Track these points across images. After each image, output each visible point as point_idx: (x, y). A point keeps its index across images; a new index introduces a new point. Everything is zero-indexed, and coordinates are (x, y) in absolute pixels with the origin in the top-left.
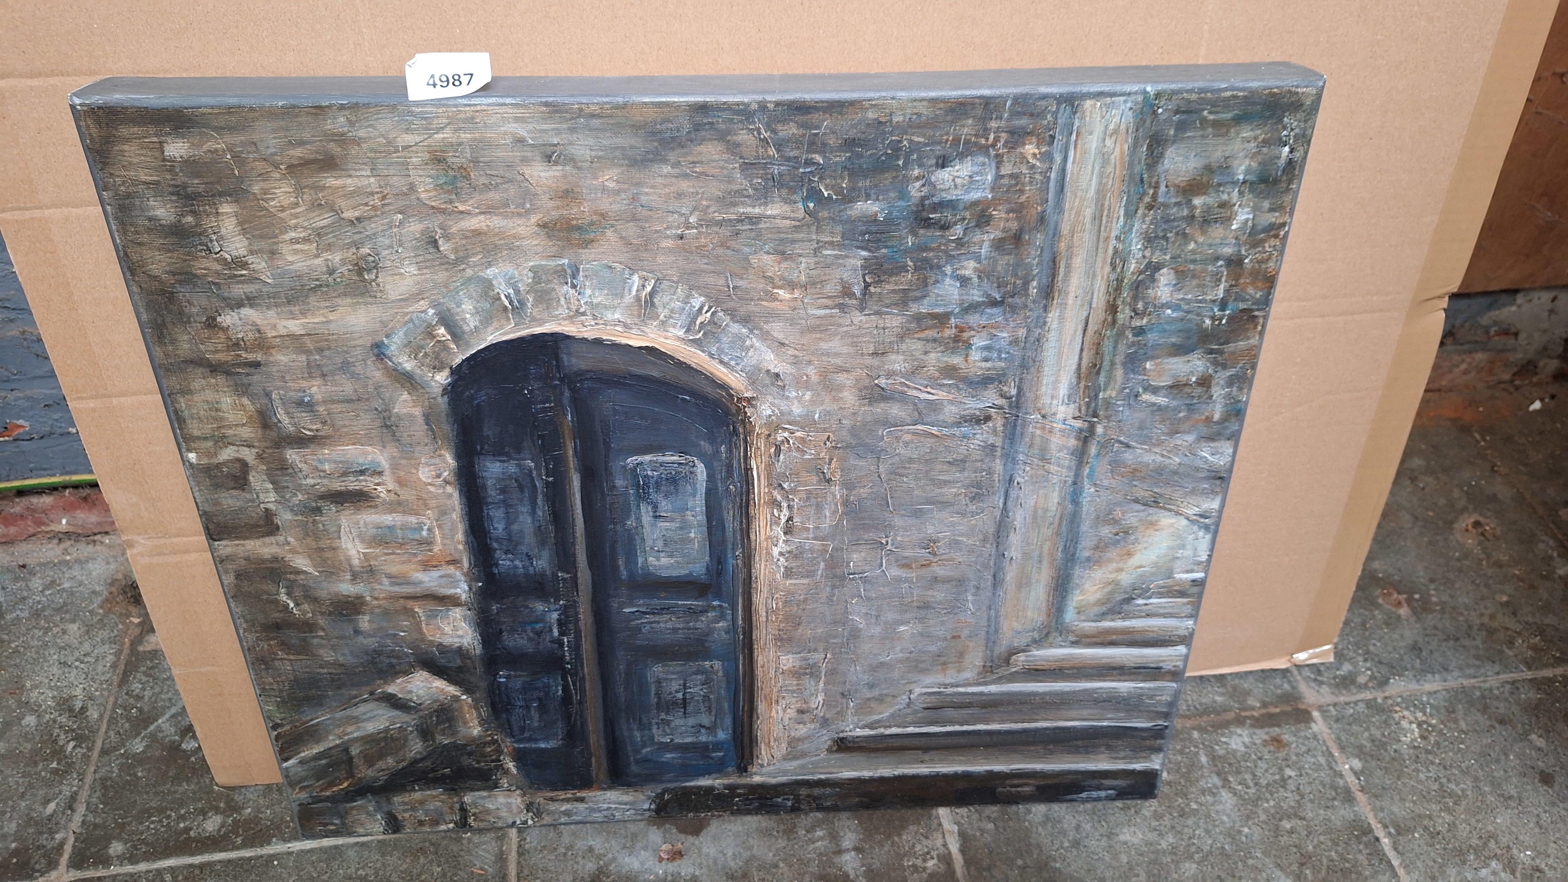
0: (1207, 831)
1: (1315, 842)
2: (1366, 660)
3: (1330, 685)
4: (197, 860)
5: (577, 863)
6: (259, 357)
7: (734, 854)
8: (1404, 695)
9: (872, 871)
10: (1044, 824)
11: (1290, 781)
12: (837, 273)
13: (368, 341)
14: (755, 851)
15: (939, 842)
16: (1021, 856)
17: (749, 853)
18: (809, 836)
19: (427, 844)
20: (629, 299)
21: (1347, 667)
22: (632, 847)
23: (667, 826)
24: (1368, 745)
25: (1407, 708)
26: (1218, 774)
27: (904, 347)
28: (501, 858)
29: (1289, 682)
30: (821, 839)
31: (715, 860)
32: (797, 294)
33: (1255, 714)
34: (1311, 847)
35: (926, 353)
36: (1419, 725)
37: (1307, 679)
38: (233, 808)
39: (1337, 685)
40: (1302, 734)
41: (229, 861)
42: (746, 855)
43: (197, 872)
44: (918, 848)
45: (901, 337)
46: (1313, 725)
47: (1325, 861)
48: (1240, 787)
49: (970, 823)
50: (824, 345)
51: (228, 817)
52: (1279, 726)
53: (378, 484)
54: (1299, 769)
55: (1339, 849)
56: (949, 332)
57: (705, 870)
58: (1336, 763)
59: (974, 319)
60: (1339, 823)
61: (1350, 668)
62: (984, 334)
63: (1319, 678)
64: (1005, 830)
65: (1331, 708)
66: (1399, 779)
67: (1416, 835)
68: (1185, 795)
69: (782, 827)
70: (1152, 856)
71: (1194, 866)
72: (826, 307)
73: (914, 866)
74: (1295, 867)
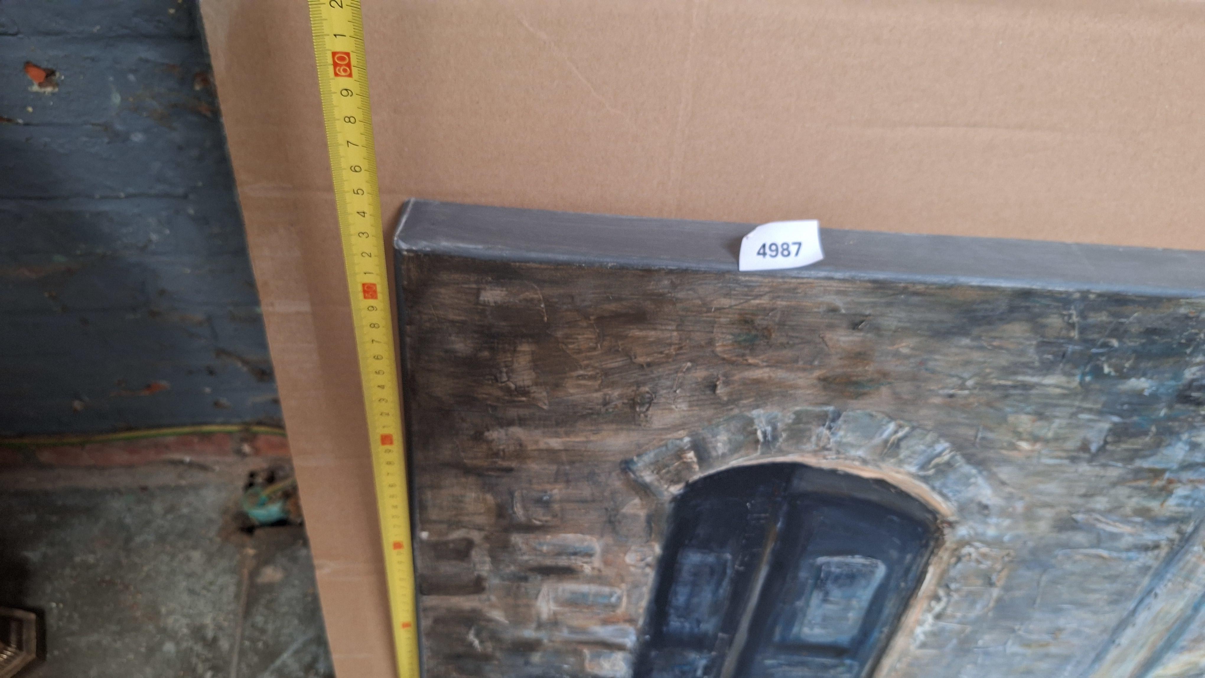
6: (514, 464)
12: (1083, 433)
13: (619, 458)
20: (878, 440)
27: (1113, 492)
32: (1038, 446)
35: (1130, 497)
45: (1114, 485)
50: (1041, 487)
53: (586, 563)
56: (1159, 483)
59: (1186, 475)
62: (1189, 486)
72: (1060, 458)
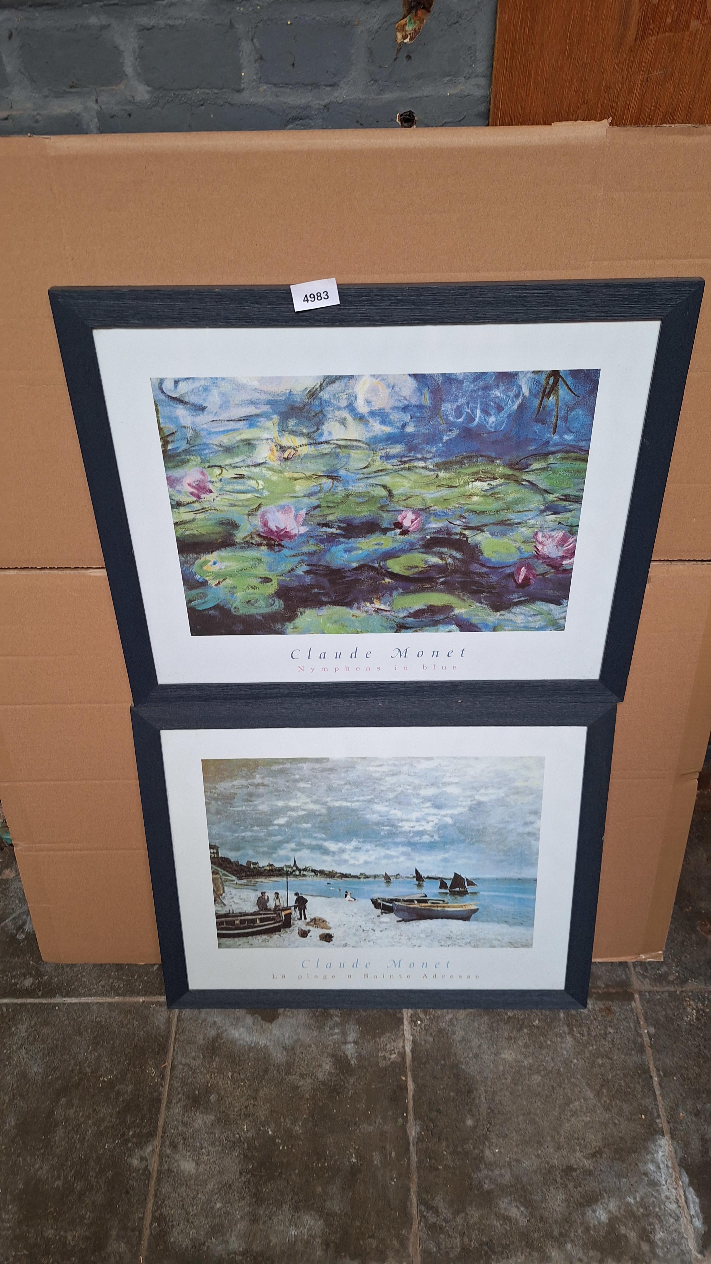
0: (553, 1059)
1: (614, 1073)
2: (677, 966)
3: (650, 979)
4: (19, 1001)
5: (207, 1030)
7: (289, 1036)
8: (694, 991)
9: (361, 1056)
10: (460, 1042)
11: (609, 1036)
14: (300, 1036)
15: (401, 1045)
16: (444, 1060)
17: (297, 1036)
18: (331, 1031)
19: (133, 1008)
21: (664, 969)
22: (237, 1024)
23: (256, 1015)
24: (663, 1019)
25: (694, 1000)
26: (568, 1026)
28: (169, 1021)
29: (626, 974)
30: (336, 1034)
31: (278, 1038)
33: (600, 992)
34: (610, 1077)
36: (697, 1012)
37: (638, 973)
38: (39, 974)
39: (655, 980)
40: (625, 1008)
41: (35, 1004)
42: (295, 1038)
43: (19, 1008)
44: (388, 1046)
46: (633, 1004)
47: (616, 1085)
48: (579, 1035)
49: (420, 1036)
51: (36, 979)
52: (612, 1001)
54: (617, 1029)
55: (627, 1080)
57: (272, 1043)
58: (640, 1027)
60: (631, 1065)
61: (666, 970)
63: (645, 974)
64: (438, 1042)
65: (647, 994)
66: (675, 1043)
67: (675, 1078)
68: (545, 1036)
69: (317, 1024)
70: (517, 1069)
71: (540, 1078)
73: (384, 1056)
74: (597, 1087)
